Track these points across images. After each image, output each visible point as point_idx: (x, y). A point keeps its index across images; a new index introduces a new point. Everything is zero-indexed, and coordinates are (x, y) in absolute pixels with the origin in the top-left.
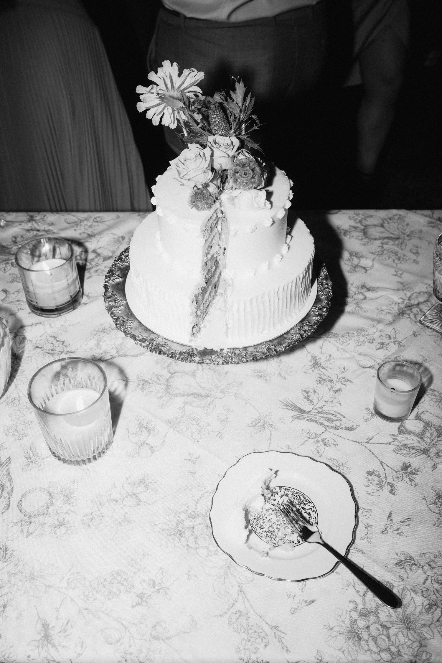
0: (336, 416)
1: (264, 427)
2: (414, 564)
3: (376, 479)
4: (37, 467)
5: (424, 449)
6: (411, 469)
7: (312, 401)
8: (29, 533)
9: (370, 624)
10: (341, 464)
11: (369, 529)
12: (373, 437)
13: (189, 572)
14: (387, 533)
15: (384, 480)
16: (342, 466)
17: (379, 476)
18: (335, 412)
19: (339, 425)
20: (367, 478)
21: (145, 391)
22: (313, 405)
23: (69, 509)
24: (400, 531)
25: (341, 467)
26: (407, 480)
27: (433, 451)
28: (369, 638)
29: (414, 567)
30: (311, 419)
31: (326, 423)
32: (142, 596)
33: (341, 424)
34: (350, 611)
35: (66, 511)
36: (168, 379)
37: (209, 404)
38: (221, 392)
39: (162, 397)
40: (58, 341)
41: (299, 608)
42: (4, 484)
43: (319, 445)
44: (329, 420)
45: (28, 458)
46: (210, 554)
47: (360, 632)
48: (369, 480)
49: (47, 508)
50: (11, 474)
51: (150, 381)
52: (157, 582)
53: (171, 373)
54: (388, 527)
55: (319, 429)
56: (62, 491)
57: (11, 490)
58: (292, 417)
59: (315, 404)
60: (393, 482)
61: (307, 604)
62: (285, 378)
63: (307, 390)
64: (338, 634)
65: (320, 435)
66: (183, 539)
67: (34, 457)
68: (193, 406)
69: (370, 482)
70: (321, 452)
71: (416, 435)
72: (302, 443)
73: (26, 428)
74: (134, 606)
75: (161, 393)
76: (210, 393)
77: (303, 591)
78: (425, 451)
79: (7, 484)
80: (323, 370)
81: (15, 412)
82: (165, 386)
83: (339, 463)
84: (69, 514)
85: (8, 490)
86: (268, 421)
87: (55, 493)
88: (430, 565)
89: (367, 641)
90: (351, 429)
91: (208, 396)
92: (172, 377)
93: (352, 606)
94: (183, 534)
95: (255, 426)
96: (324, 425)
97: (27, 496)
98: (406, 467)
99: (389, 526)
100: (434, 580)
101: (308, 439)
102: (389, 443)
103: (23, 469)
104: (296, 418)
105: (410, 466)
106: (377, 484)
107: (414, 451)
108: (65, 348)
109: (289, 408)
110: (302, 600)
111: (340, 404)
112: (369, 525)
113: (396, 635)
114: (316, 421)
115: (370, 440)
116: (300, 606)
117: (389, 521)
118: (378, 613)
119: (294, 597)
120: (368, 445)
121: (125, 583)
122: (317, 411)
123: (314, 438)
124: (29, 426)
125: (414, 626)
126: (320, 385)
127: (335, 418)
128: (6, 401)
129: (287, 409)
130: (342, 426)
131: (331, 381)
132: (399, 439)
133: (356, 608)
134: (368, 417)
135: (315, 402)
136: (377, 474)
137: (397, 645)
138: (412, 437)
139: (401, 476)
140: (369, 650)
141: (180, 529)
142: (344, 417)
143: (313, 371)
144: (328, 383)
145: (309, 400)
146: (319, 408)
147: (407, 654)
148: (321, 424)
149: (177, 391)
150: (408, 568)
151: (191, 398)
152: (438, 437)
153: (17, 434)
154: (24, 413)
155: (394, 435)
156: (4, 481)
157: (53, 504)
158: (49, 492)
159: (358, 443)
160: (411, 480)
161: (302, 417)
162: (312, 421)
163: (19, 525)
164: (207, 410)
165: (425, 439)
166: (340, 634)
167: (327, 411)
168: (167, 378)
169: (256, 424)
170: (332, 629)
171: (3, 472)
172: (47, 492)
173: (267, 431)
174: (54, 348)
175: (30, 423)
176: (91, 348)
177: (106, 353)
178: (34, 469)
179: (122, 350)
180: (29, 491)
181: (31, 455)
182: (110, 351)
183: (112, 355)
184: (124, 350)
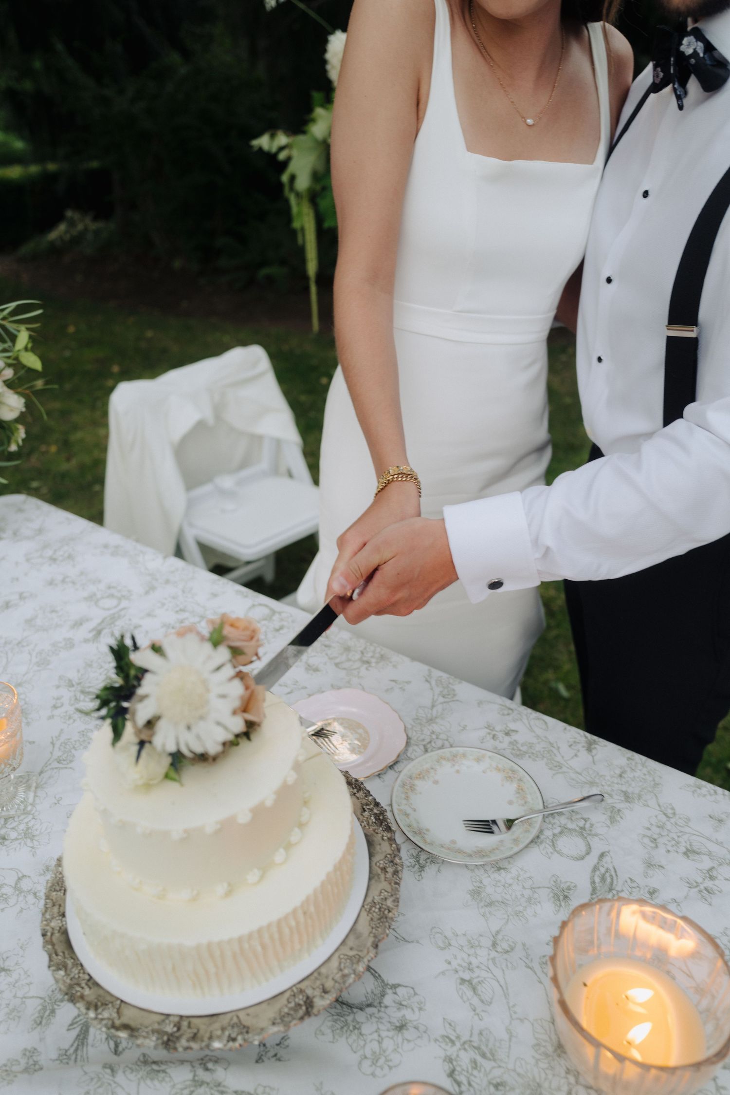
4: (559, 880)
8: (586, 821)
32: (507, 734)
49: (561, 833)
50: (591, 889)
52: (491, 736)
56: (540, 843)
67: (559, 895)
74: (517, 731)
79: (597, 880)
85: (598, 873)
87: (548, 843)
97: (578, 854)
103: (575, 886)
118: (358, 659)
121: (515, 747)
133: (369, 667)
157: (554, 835)
158: (554, 848)
163: (593, 832)
176: (416, 1028)
177: (401, 1004)
178: (563, 880)
179: (375, 995)
180: (576, 859)
181: (561, 898)
182: (394, 1005)
183: (395, 993)
184: (372, 992)
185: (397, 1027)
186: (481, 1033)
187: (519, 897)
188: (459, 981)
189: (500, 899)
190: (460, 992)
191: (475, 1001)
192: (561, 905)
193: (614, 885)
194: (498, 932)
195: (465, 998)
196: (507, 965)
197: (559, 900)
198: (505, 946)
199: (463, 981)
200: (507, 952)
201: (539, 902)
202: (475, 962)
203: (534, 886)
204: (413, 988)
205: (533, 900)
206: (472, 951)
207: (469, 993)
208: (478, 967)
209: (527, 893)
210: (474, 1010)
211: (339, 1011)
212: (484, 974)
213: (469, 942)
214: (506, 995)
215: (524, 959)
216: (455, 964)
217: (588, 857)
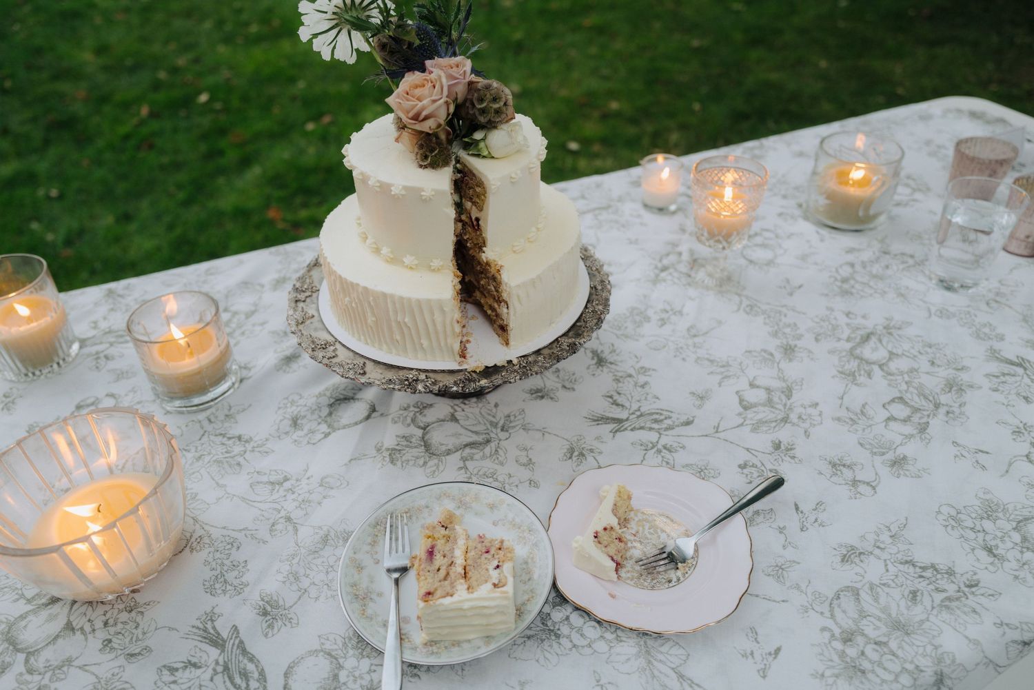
0: (661, 414)
1: (583, 455)
2: (860, 553)
3: (753, 470)
4: (287, 623)
5: (783, 418)
6: (784, 445)
7: (623, 406)
9: (862, 648)
10: (703, 468)
11: (784, 532)
12: (719, 424)
13: (598, 681)
14: (807, 529)
15: (763, 468)
16: (706, 469)
17: (753, 466)
18: (658, 409)
19: (671, 423)
20: (743, 473)
21: (399, 463)
22: (627, 410)
23: (372, 665)
24: (819, 521)
25: (705, 471)
26: (787, 458)
27: (794, 417)
28: (873, 667)
29: (862, 557)
30: (634, 428)
31: (655, 426)
33: (674, 422)
34: (830, 642)
35: (368, 669)
36: (423, 438)
37: (496, 450)
38: (502, 430)
39: (425, 463)
40: (229, 438)
41: (768, 666)
42: (244, 669)
43: (662, 454)
44: (656, 421)
45: (265, 613)
46: (612, 645)
47: (858, 664)
48: (747, 475)
49: (336, 677)
50: (248, 649)
51: (397, 447)
53: (422, 428)
54: (803, 521)
55: (653, 436)
56: (345, 643)
57: (262, 673)
58: (611, 432)
59: (629, 407)
60: (775, 468)
61: (774, 656)
62: (573, 389)
63: (608, 394)
64: (835, 678)
65: (657, 442)
66: (563, 641)
67: (273, 610)
68: (476, 460)
69: (749, 476)
70: (671, 462)
71: (764, 405)
72: (642, 459)
73: (241, 574)
75: (423, 458)
76: (488, 437)
77: (758, 643)
78: (785, 420)
79: (251, 667)
80: (613, 366)
81: (211, 555)
82: (423, 448)
83: (699, 467)
84: (375, 671)
85: (256, 675)
86: (583, 446)
87: (336, 650)
88: (878, 547)
89: (873, 671)
90: (688, 423)
91: (488, 441)
92: (427, 433)
93: (827, 635)
94: (559, 632)
95: (570, 458)
96: (654, 429)
97: (294, 673)
98: (777, 446)
99: (804, 519)
100: (895, 562)
101: (645, 452)
102: (742, 425)
103: (266, 636)
104: (616, 431)
105: (780, 442)
106: (759, 476)
107: (774, 424)
108: (247, 445)
109: (600, 422)
110: (764, 654)
111: (657, 398)
112: (781, 527)
113: (900, 647)
114: (642, 428)
115: (717, 428)
116: (767, 663)
117: (800, 515)
118: (863, 630)
119: (752, 654)
120: (717, 435)
122: (635, 416)
123: (652, 448)
124: (244, 570)
125: (911, 628)
126: (620, 385)
127: (662, 417)
128: (189, 545)
129: (598, 424)
130: (676, 424)
131: (630, 376)
132: (749, 416)
133: (833, 635)
134: (699, 403)
135: (627, 404)
136: (751, 464)
137: (910, 659)
138: (761, 408)
139: (778, 457)
140: (883, 681)
141: (552, 628)
142: (672, 412)
143: (602, 371)
144: (628, 379)
145: (618, 405)
146: (636, 411)
147: (927, 667)
148: (651, 429)
149: (444, 448)
150: (857, 560)
151: (468, 450)
152: (789, 399)
153: (229, 587)
154: (227, 552)
155: (740, 414)
156: (242, 666)
157: (340, 667)
158: (325, 653)
159: (706, 436)
160: (793, 457)
161: (622, 429)
162: (638, 429)
164: (498, 458)
165: (777, 406)
166: (837, 677)
167: (648, 412)
168: (421, 436)
169: (572, 455)
170: (823, 675)
171: (234, 650)
172: (322, 653)
173: (590, 459)
174: (229, 449)
175: (243, 565)
176: (287, 433)
177: (312, 432)
178: (283, 629)
179: (334, 422)
180: (292, 665)
181: (269, 608)
182: (317, 428)
183: (323, 433)
184: (338, 421)
185: (297, 419)
186: (239, 464)
187: (308, 572)
188: (289, 476)
189: (322, 553)
190: (280, 473)
191: (265, 479)
192: (263, 600)
193: (227, 679)
194: (296, 530)
195: (273, 473)
196: (263, 516)
197: (267, 602)
198: (279, 527)
199: (286, 479)
200: (273, 525)
201: (284, 582)
202: (290, 497)
203: (307, 593)
204: (314, 444)
205: (292, 579)
206: (300, 499)
207: (273, 478)
208: (285, 496)
209: (305, 583)
210: (258, 472)
211: (339, 390)
212: (275, 496)
213: (310, 502)
214: (243, 499)
215: (253, 532)
216: (304, 482)
217: (282, 682)
